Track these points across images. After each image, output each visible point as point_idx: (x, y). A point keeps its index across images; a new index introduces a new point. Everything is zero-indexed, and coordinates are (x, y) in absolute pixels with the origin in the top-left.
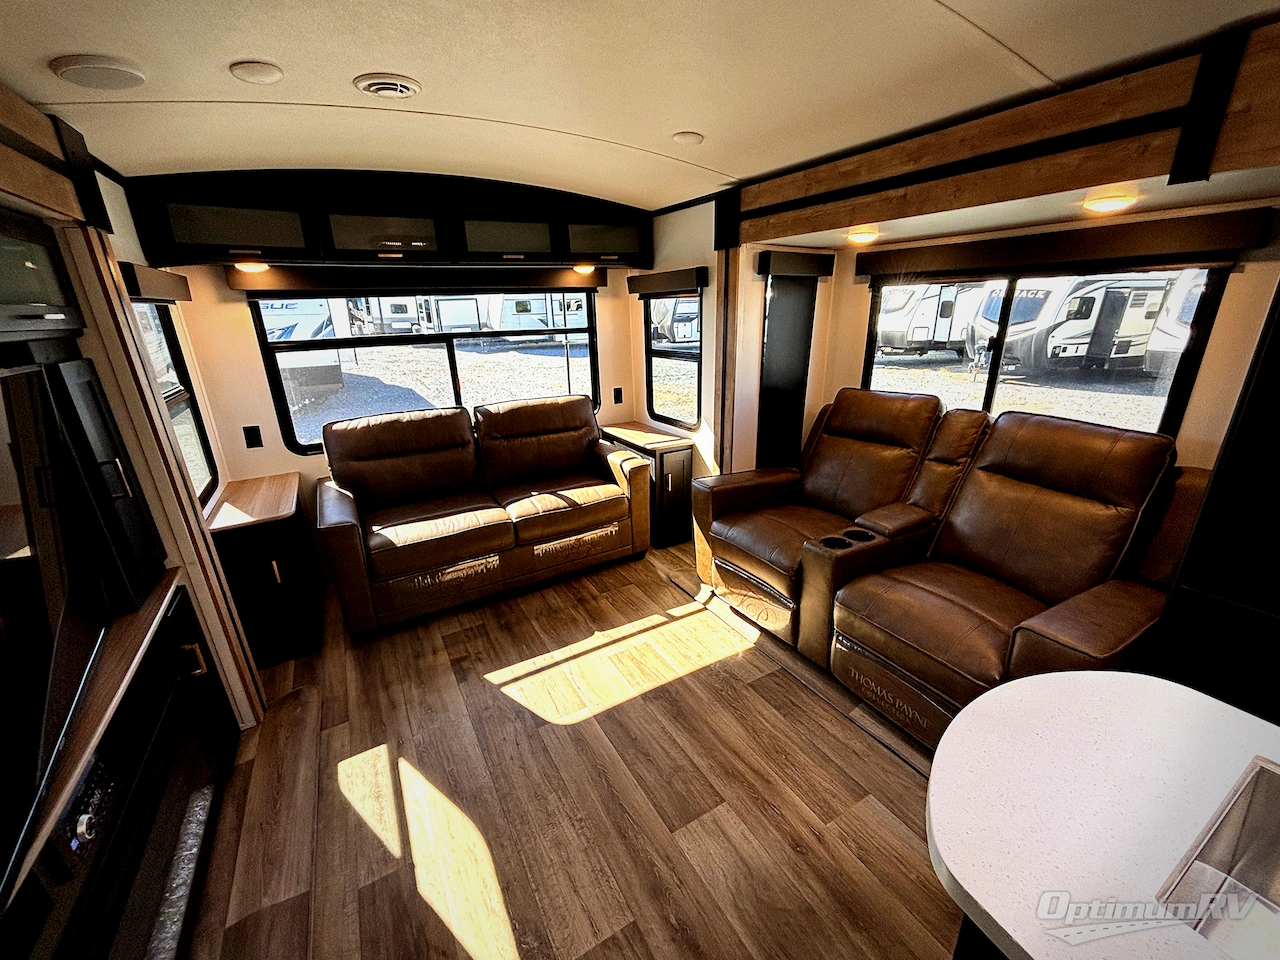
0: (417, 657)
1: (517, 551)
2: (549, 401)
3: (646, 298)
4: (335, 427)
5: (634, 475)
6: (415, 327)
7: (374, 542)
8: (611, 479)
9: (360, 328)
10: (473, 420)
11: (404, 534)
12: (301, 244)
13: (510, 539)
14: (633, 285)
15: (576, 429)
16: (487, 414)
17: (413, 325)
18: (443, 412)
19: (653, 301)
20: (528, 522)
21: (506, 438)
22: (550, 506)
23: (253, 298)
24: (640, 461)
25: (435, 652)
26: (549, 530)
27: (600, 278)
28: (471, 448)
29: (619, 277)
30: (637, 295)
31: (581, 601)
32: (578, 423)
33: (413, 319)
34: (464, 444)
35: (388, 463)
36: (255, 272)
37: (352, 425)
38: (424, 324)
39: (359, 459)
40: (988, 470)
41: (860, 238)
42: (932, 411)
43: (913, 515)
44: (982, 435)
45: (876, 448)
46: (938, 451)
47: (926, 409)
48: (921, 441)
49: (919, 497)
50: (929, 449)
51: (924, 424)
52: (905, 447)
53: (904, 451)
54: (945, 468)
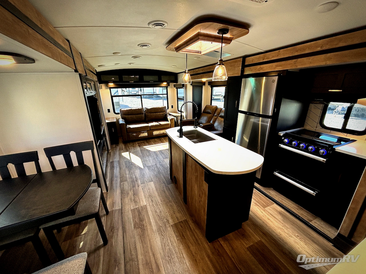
0: (133, 145)
1: (150, 131)
2: (158, 107)
3: (177, 88)
4: (122, 110)
5: (171, 120)
6: (138, 93)
7: (127, 127)
8: (168, 121)
9: (124, 93)
10: (144, 110)
11: (132, 126)
12: (118, 80)
13: (149, 129)
14: (175, 86)
15: (163, 112)
16: (147, 109)
17: (137, 92)
18: (139, 108)
19: (178, 89)
20: (152, 126)
21: (150, 113)
22: (156, 124)
23: (110, 88)
24: (173, 117)
25: (136, 144)
26: (155, 128)
27: (168, 85)
28: (144, 114)
29: (172, 84)
30: (175, 88)
31: (160, 140)
32: (163, 111)
33: (137, 91)
34: (143, 114)
35: (130, 116)
36: (111, 85)
37: (124, 109)
38: (140, 92)
39: (125, 115)
40: (220, 117)
41: (204, 80)
42: (216, 108)
43: (208, 124)
44: (220, 112)
45: (208, 114)
46: (215, 115)
47: (215, 108)
48: (213, 113)
49: (211, 122)
50: (214, 114)
51: (214, 110)
52: (211, 114)
53: (211, 115)
54: (215, 117)
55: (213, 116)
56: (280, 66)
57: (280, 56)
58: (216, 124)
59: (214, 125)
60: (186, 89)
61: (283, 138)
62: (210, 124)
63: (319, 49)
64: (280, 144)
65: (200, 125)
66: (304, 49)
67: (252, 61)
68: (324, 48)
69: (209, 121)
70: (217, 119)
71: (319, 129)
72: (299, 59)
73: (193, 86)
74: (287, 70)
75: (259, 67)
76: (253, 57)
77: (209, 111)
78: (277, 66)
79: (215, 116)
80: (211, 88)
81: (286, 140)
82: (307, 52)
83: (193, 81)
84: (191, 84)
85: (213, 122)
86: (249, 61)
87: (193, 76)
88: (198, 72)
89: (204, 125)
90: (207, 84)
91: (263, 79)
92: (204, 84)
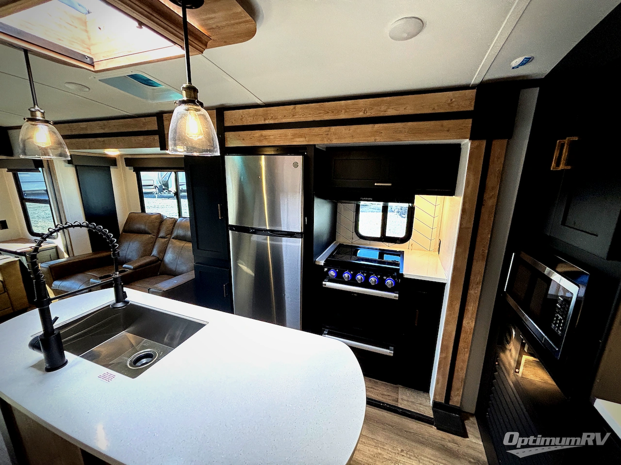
3: (14, 171)
30: (6, 170)
40: (175, 238)
41: (112, 152)
42: (160, 219)
43: (148, 259)
44: (174, 226)
45: (140, 236)
46: (162, 234)
47: (156, 218)
48: (155, 231)
49: (155, 252)
50: (158, 233)
51: (157, 224)
52: (150, 234)
53: (150, 236)
54: (163, 240)
55: (157, 237)
56: (301, 136)
57: (298, 118)
58: (169, 257)
59: (162, 260)
60: (51, 172)
61: (326, 269)
62: (154, 258)
63: (361, 115)
64: (324, 283)
65: (124, 266)
66: (339, 111)
67: (241, 119)
68: (368, 114)
69: (147, 252)
70: (170, 245)
71: (357, 242)
72: (333, 128)
73: (76, 167)
74: (315, 145)
75: (257, 133)
76: (241, 111)
77: (143, 227)
78: (295, 136)
79: (162, 237)
80: (134, 174)
81: (332, 273)
82: (343, 116)
83: (72, 153)
84: (70, 162)
85: (159, 252)
86: (232, 118)
87: (74, 141)
88: (89, 132)
89: (137, 265)
90: (121, 163)
91: (260, 160)
92: (113, 162)
